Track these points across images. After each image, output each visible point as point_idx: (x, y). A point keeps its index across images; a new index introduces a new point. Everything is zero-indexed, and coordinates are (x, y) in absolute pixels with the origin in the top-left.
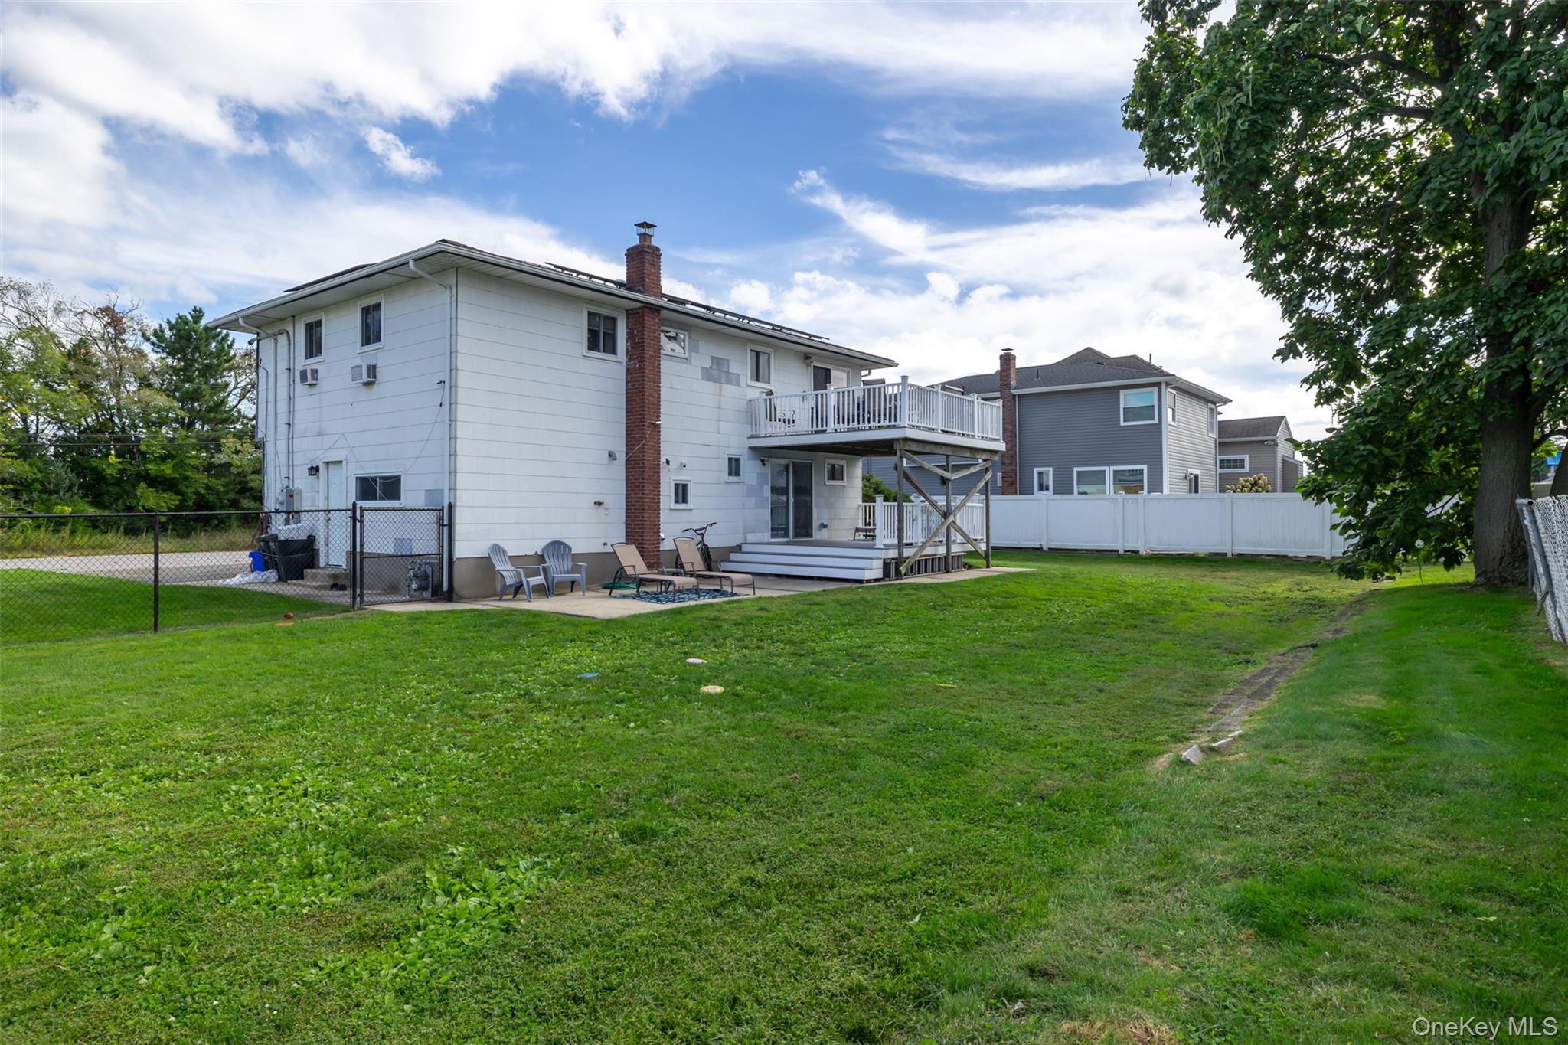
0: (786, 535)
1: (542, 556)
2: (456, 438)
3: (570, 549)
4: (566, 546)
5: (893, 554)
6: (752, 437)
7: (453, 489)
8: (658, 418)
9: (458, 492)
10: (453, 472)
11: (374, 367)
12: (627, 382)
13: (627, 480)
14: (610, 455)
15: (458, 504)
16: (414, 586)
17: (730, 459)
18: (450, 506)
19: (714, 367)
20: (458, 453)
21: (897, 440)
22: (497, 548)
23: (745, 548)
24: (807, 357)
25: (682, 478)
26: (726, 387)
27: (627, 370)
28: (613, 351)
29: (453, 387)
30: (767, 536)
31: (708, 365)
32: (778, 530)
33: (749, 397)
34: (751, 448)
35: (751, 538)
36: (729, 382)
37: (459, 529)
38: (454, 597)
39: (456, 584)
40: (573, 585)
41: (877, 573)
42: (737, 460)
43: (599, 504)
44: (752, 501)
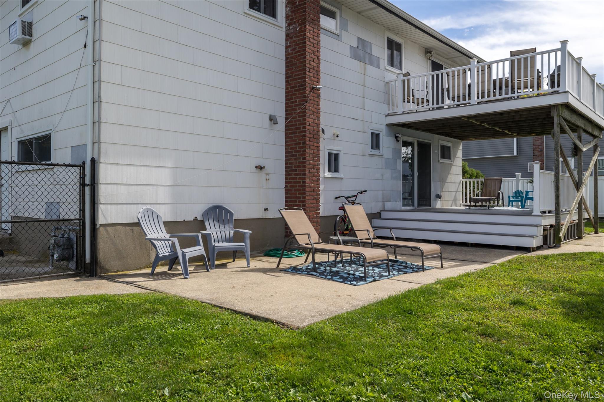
0: (413, 205)
1: (202, 222)
2: (100, 81)
3: (232, 214)
4: (228, 211)
5: (551, 220)
6: (388, 115)
7: (97, 142)
8: (318, 82)
9: (103, 146)
10: (97, 123)
11: (30, 25)
12: (287, 47)
13: (286, 145)
14: (271, 120)
15: (102, 160)
16: (56, 257)
17: (372, 134)
18: (93, 162)
19: (360, 47)
20: (103, 99)
21: (555, 106)
22: (150, 213)
23: (384, 215)
24: (428, 51)
25: (334, 147)
26: (369, 67)
27: (287, 35)
28: (274, 15)
29: (97, 21)
30: (399, 205)
31: (355, 45)
32: (408, 198)
33: (387, 80)
34: (387, 125)
35: (389, 205)
36: (371, 64)
37: (103, 191)
38: (99, 271)
39: (101, 255)
40: (235, 254)
41: (536, 242)
42: (378, 135)
43: (260, 168)
44: (388, 174)
